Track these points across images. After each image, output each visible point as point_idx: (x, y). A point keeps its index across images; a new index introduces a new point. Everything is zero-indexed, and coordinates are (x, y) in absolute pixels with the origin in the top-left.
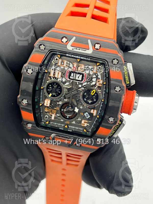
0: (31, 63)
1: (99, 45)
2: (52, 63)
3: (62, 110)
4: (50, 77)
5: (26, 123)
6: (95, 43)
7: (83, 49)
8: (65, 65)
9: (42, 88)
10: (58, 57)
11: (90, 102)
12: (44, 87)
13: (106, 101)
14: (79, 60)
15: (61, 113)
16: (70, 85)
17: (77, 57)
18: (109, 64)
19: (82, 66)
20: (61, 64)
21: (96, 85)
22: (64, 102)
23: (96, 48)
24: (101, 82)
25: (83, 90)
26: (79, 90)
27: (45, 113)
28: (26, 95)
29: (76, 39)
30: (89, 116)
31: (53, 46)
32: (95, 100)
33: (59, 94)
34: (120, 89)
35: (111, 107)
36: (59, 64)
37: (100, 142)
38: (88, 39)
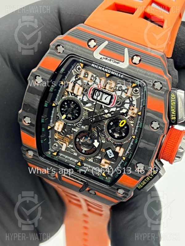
0: (41, 68)
1: (139, 58)
2: (72, 73)
3: (78, 140)
4: (68, 92)
5: (26, 150)
6: (134, 55)
7: (116, 61)
8: (89, 79)
9: (54, 105)
10: (81, 66)
11: (117, 135)
12: (56, 104)
13: (137, 139)
14: (109, 75)
15: (76, 145)
16: (93, 108)
17: (106, 70)
18: (148, 87)
19: (112, 84)
20: (84, 77)
21: (128, 114)
22: (81, 130)
23: (134, 61)
24: (136, 111)
26: (104, 116)
28: (30, 112)
29: (108, 44)
30: (113, 156)
31: (74, 49)
33: (77, 117)
34: (158, 126)
35: (142, 149)
36: (82, 76)
37: (122, 195)
38: (125, 47)
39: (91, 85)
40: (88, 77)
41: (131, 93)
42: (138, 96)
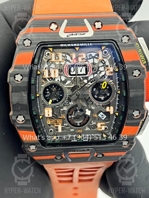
0: (17, 66)
1: (100, 23)
2: (43, 60)
3: (70, 117)
4: (45, 79)
5: (28, 146)
6: (95, 21)
7: (81, 33)
8: (61, 60)
9: (38, 95)
10: (50, 51)
11: (102, 98)
12: (40, 94)
13: (124, 92)
14: (78, 48)
15: (69, 122)
16: (73, 83)
17: (75, 45)
18: (118, 44)
19: (82, 55)
20: (55, 60)
21: (106, 75)
22: (70, 107)
23: (97, 27)
24: (111, 69)
25: (91, 86)
26: (86, 86)
27: (48, 126)
28: (22, 110)
29: (68, 22)
30: (105, 117)
31: (41, 38)
32: (108, 94)
33: (62, 98)
34: (139, 73)
35: (133, 97)
36: (53, 60)
37: (127, 145)
38: (83, 19)
39: (65, 64)
40: (60, 58)
41: (102, 56)
42: (109, 56)
